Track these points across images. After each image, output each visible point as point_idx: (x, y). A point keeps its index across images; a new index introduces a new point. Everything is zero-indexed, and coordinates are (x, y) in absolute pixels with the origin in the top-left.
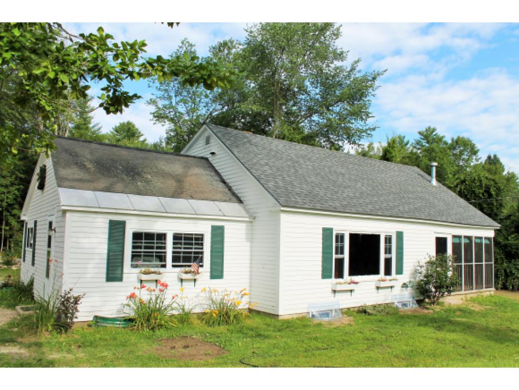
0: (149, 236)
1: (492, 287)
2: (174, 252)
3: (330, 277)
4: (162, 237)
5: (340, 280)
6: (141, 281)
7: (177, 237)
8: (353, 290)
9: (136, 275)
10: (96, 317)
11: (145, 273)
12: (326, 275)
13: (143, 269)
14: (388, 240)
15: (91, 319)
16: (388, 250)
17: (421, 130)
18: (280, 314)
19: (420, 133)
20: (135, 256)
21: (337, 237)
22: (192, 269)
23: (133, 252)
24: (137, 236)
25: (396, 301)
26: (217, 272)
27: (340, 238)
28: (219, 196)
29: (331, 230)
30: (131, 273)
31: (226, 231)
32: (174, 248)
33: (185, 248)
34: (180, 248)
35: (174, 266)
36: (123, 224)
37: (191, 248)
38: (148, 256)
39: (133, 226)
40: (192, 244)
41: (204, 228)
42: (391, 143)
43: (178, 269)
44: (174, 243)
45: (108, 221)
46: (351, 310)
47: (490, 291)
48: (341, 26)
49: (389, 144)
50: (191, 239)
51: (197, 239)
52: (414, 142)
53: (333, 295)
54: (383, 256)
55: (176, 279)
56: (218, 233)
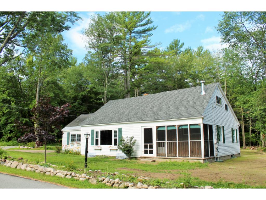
0: (73, 135)
3: (94, 145)
5: (97, 146)
14: (115, 132)
16: (116, 136)
21: (96, 132)
23: (71, 139)
29: (94, 130)
36: (69, 133)
44: (77, 137)
47: (198, 160)
53: (95, 151)
54: (113, 138)
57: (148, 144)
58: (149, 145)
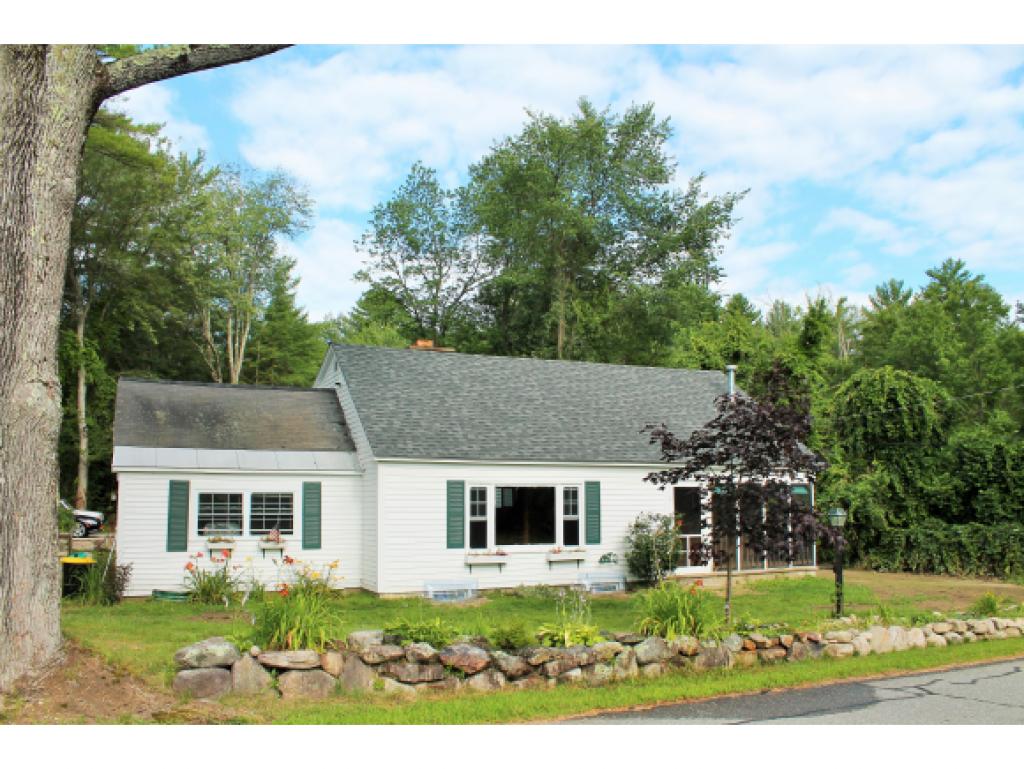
0: (220, 498)
1: (812, 564)
2: (252, 517)
3: (462, 545)
4: (236, 498)
5: (480, 551)
6: (211, 551)
7: (257, 499)
8: (504, 564)
9: (203, 544)
10: (155, 592)
11: (214, 541)
12: (454, 542)
13: (212, 537)
14: (571, 494)
15: (150, 593)
16: (572, 508)
17: (931, 268)
18: (379, 591)
19: (930, 273)
20: (202, 524)
21: (473, 493)
22: (271, 536)
23: (199, 517)
24: (205, 498)
25: (587, 583)
26: (312, 540)
27: (479, 494)
28: (325, 443)
29: (462, 484)
30: (196, 542)
31: (324, 490)
32: (252, 511)
33: (266, 511)
34: (262, 511)
35: (253, 533)
36: (186, 484)
37: (277, 511)
38: (220, 521)
39: (198, 486)
40: (277, 506)
41: (294, 487)
42: (818, 308)
43: (258, 537)
44: (253, 506)
45: (168, 482)
46: (503, 591)
47: (806, 571)
48: (669, 118)
49: (812, 310)
50: (276, 500)
51: (283, 500)
52: (919, 292)
53: (468, 570)
54: (560, 518)
55: (256, 548)
56: (313, 492)
57: (688, 536)
58: (692, 539)
